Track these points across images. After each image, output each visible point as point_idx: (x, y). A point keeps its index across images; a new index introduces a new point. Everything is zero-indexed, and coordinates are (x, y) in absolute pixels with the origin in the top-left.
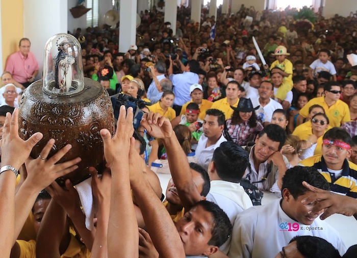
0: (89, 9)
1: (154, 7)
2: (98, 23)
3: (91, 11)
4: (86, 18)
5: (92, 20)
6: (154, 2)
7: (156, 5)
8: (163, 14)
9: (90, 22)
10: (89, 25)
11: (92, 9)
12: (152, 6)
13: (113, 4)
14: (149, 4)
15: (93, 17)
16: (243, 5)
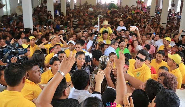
0: (4, 5)
1: (42, 3)
2: (11, 13)
3: (5, 6)
4: (3, 10)
5: (7, 11)
6: (42, 1)
7: (43, 2)
8: (46, 7)
9: (6, 13)
10: (5, 14)
11: (6, 5)
12: (41, 3)
13: (19, 2)
14: (39, 2)
15: (7, 10)
16: (86, 2)
